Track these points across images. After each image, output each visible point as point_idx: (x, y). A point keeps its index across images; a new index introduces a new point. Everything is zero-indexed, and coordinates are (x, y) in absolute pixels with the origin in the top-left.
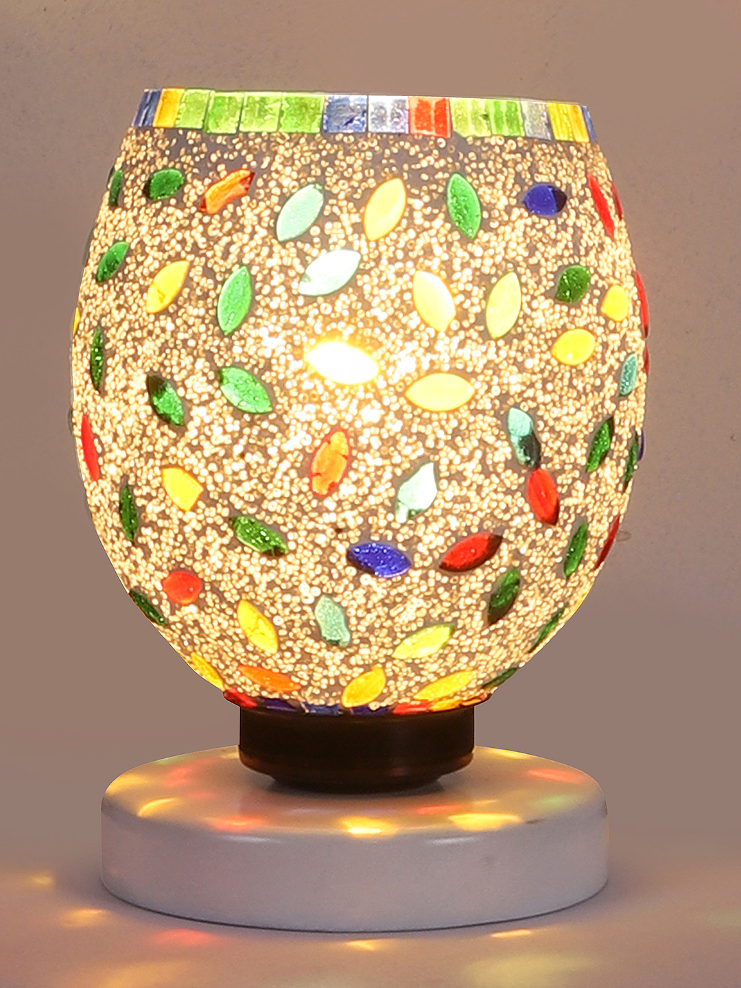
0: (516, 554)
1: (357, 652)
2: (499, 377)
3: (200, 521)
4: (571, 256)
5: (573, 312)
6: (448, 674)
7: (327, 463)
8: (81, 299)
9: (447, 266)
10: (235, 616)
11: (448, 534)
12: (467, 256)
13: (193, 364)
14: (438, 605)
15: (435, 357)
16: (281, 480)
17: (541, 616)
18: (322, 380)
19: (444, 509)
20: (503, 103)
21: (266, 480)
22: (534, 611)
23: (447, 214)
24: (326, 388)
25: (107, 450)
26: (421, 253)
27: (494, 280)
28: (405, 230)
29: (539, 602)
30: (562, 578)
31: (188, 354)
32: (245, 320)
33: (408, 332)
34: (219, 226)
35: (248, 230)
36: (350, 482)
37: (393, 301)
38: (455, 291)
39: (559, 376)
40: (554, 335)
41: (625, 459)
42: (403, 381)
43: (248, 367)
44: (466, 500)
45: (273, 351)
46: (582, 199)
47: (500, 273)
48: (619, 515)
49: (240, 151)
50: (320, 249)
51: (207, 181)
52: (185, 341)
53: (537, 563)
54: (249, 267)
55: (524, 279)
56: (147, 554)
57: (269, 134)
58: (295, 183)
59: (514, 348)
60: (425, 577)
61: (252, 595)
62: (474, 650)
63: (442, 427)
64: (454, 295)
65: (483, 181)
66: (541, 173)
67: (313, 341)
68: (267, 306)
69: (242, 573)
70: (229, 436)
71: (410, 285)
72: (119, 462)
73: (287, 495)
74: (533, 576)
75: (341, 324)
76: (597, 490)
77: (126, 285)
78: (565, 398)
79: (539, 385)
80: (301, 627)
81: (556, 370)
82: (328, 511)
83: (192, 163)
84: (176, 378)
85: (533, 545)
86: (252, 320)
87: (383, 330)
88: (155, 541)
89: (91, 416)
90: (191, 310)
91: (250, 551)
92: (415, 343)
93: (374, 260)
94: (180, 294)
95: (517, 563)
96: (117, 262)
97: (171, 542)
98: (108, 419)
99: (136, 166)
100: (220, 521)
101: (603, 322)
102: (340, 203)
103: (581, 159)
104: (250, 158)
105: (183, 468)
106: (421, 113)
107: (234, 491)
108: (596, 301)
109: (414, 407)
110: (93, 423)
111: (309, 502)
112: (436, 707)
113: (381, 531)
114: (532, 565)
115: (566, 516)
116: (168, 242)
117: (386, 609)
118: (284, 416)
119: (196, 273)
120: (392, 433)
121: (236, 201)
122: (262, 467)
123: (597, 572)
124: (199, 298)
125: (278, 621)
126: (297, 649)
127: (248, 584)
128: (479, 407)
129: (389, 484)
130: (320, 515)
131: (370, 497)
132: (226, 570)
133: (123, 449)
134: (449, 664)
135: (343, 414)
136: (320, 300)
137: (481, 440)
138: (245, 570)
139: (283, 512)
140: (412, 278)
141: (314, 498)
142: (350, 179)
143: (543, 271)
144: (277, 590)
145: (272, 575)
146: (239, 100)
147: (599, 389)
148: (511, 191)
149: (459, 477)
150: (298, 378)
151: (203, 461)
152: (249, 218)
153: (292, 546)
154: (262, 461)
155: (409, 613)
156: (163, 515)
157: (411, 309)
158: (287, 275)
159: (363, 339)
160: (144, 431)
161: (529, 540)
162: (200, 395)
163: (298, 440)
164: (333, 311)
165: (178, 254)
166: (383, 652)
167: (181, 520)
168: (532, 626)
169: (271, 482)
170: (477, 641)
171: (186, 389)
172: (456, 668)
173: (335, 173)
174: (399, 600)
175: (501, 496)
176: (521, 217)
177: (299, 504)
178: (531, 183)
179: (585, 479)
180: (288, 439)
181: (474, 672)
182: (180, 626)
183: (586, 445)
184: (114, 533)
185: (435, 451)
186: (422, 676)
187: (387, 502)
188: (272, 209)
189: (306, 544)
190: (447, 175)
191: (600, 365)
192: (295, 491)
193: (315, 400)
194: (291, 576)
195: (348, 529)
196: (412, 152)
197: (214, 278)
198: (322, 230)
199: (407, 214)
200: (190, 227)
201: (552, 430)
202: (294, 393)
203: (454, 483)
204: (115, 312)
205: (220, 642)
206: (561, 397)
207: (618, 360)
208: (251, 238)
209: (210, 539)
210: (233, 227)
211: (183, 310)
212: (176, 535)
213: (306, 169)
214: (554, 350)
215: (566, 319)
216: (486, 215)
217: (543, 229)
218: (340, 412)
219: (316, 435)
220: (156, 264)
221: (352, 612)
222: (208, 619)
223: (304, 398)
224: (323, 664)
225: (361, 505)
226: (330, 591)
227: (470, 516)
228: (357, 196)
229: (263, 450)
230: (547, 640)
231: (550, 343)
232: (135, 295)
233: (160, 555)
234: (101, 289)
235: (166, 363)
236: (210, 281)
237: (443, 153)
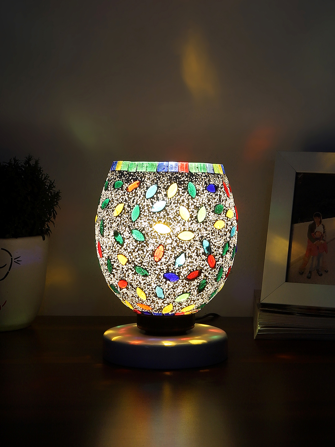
0: (205, 276)
1: (166, 300)
2: (201, 232)
3: (127, 268)
4: (219, 202)
5: (219, 216)
6: (188, 305)
7: (158, 253)
8: (98, 213)
9: (188, 205)
10: (136, 291)
11: (188, 271)
12: (193, 202)
13: (125, 229)
14: (186, 288)
15: (185, 227)
16: (147, 257)
17: (211, 291)
18: (157, 233)
19: (187, 265)
20: (202, 164)
21: (143, 258)
22: (210, 290)
23: (188, 191)
24: (158, 235)
25: (104, 250)
26: (181, 201)
27: (199, 208)
28: (177, 196)
29: (211, 288)
30: (217, 282)
31: (124, 226)
32: (138, 218)
33: (178, 221)
34: (132, 195)
35: (139, 196)
36: (164, 258)
37: (174, 213)
38: (190, 211)
39: (216, 232)
40: (214, 222)
41: (232, 252)
42: (177, 233)
43: (139, 230)
44: (193, 262)
45: (145, 226)
46: (222, 188)
47: (201, 206)
48: (231, 266)
49: (137, 176)
50: (156, 200)
51: (129, 184)
52: (123, 223)
53: (210, 278)
54: (139, 205)
55: (207, 208)
56: (114, 276)
57: (144, 172)
58: (151, 184)
59: (204, 225)
60: (182, 282)
61: (140, 286)
62: (195, 300)
63: (187, 244)
64: (189, 212)
65: (197, 183)
66: (211, 182)
67: (155, 223)
68: (143, 215)
69: (137, 280)
70: (134, 247)
71: (179, 209)
72: (107, 253)
73: (148, 261)
74: (209, 281)
75: (162, 219)
76: (225, 260)
77: (109, 209)
78: (217, 237)
79: (211, 234)
80: (152, 294)
81: (215, 230)
82: (159, 265)
83: (125, 179)
84: (121, 232)
85: (209, 274)
86: (140, 218)
87: (172, 220)
88: (116, 273)
89: (100, 242)
90: (124, 216)
91: (139, 275)
92: (180, 224)
93: (170, 203)
94: (122, 212)
95: (205, 278)
96: (107, 204)
97: (120, 273)
98: (104, 242)
99: (111, 180)
100: (132, 268)
101: (227, 218)
102: (161, 189)
103: (221, 178)
104: (139, 178)
105: (123, 255)
106: (182, 167)
107: (135, 260)
108: (225, 213)
109: (180, 240)
110: (101, 244)
111: (154, 263)
112: (185, 314)
113: (172, 270)
114: (209, 278)
115: (217, 266)
116: (119, 199)
117: (173, 289)
118: (148, 242)
119: (126, 206)
120: (174, 246)
121: (136, 189)
122: (142, 254)
123: (225, 280)
124: (127, 213)
125: (146, 292)
126: (151, 299)
127: (139, 283)
128: (196, 240)
129: (174, 259)
130: (157, 266)
131: (169, 262)
132: (134, 280)
133: (108, 250)
134: (189, 303)
135: (162, 241)
136: (156, 213)
137: (196, 248)
138: (138, 280)
139: (147, 266)
140: (179, 207)
141: (155, 262)
142: (164, 183)
143: (212, 206)
144: (146, 285)
145: (145, 281)
146: (137, 164)
147: (226, 235)
148: (204, 186)
149: (191, 257)
150: (151, 232)
151: (128, 253)
152: (139, 193)
153: (150, 274)
154: (142, 253)
155: (179, 290)
156: (118, 266)
157: (179, 215)
158: (148, 207)
159: (167, 223)
160: (113, 245)
161: (208, 272)
162: (127, 237)
163: (151, 248)
164: (160, 216)
165: (121, 202)
166: (172, 300)
167: (122, 267)
168: (209, 294)
169: (144, 258)
170: (195, 297)
171: (123, 235)
172: (190, 304)
173: (160, 181)
174: (176, 287)
175: (201, 261)
176: (206, 192)
177: (151, 263)
178: (209, 184)
179: (222, 257)
180: (149, 247)
181: (195, 305)
182: (122, 294)
183: (222, 249)
184: (106, 271)
185: (185, 250)
186: (182, 306)
187: (173, 263)
188: (145, 191)
189: (153, 273)
190: (188, 182)
191: (226, 229)
192: (150, 260)
193: (155, 238)
194: (150, 281)
195: (163, 270)
196: (179, 176)
197: (130, 208)
198: (157, 196)
199: (178, 192)
200: (124, 195)
201: (214, 245)
202: (150, 236)
203: (190, 258)
204: (106, 216)
205: (132, 298)
206: (216, 237)
207: (230, 228)
208: (139, 198)
209: (129, 272)
210: (135, 195)
211: (123, 216)
212: (121, 271)
213: (153, 180)
214: (214, 225)
215: (217, 218)
216: (197, 192)
217: (212, 195)
218: (162, 240)
219: (156, 246)
220: (116, 204)
221: (164, 290)
222: (129, 292)
223: (153, 237)
224: (157, 303)
225: (167, 263)
226: (159, 285)
227: (194, 266)
228: (166, 187)
229: (143, 250)
230: (213, 297)
231: (213, 224)
232: (111, 212)
233: (117, 276)
234: (103, 210)
235: (119, 229)
236: (129, 208)
237: (187, 177)
